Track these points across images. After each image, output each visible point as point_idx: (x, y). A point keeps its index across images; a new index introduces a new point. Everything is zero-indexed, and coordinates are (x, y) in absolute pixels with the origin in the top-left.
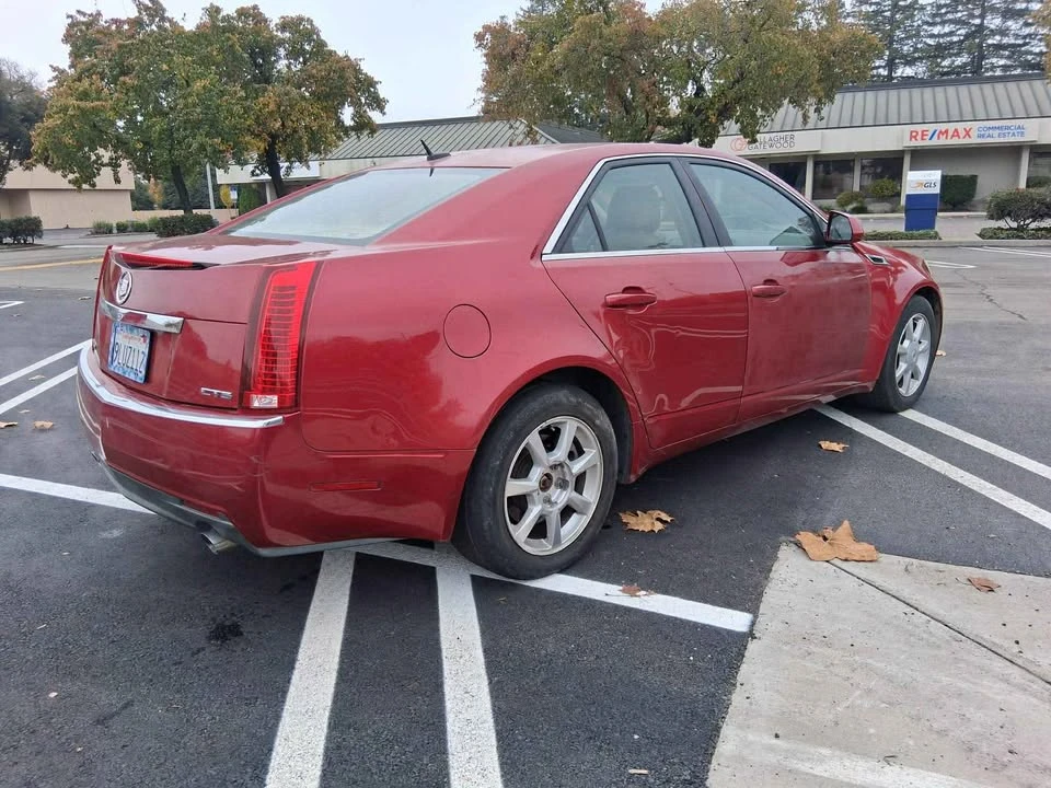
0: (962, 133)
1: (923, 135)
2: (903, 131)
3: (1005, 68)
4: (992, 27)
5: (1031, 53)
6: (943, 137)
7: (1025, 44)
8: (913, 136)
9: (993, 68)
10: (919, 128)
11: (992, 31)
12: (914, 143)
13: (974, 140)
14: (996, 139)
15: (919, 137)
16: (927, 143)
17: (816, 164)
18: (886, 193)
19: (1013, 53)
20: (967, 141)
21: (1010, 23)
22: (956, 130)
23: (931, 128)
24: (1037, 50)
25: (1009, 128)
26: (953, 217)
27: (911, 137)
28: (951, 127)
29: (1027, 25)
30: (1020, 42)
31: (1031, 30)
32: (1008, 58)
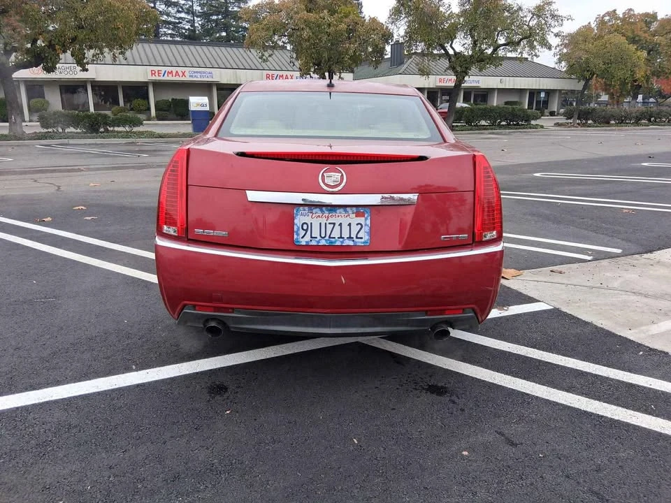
0: (181, 74)
1: (159, 73)
2: (146, 70)
3: (172, 35)
4: (160, 9)
5: (184, 28)
6: (170, 75)
7: (181, 23)
8: (153, 73)
9: (166, 34)
10: (156, 68)
11: (160, 12)
12: (154, 78)
13: (187, 78)
14: (198, 79)
15: (157, 74)
16: (161, 78)
17: (93, 87)
18: (142, 108)
19: (175, 27)
20: (183, 79)
21: (170, 9)
22: (177, 72)
23: (163, 69)
24: (187, 27)
25: (204, 73)
26: (184, 124)
27: (152, 74)
28: (174, 70)
29: (178, 11)
30: (177, 21)
31: (183, 15)
32: (173, 29)
